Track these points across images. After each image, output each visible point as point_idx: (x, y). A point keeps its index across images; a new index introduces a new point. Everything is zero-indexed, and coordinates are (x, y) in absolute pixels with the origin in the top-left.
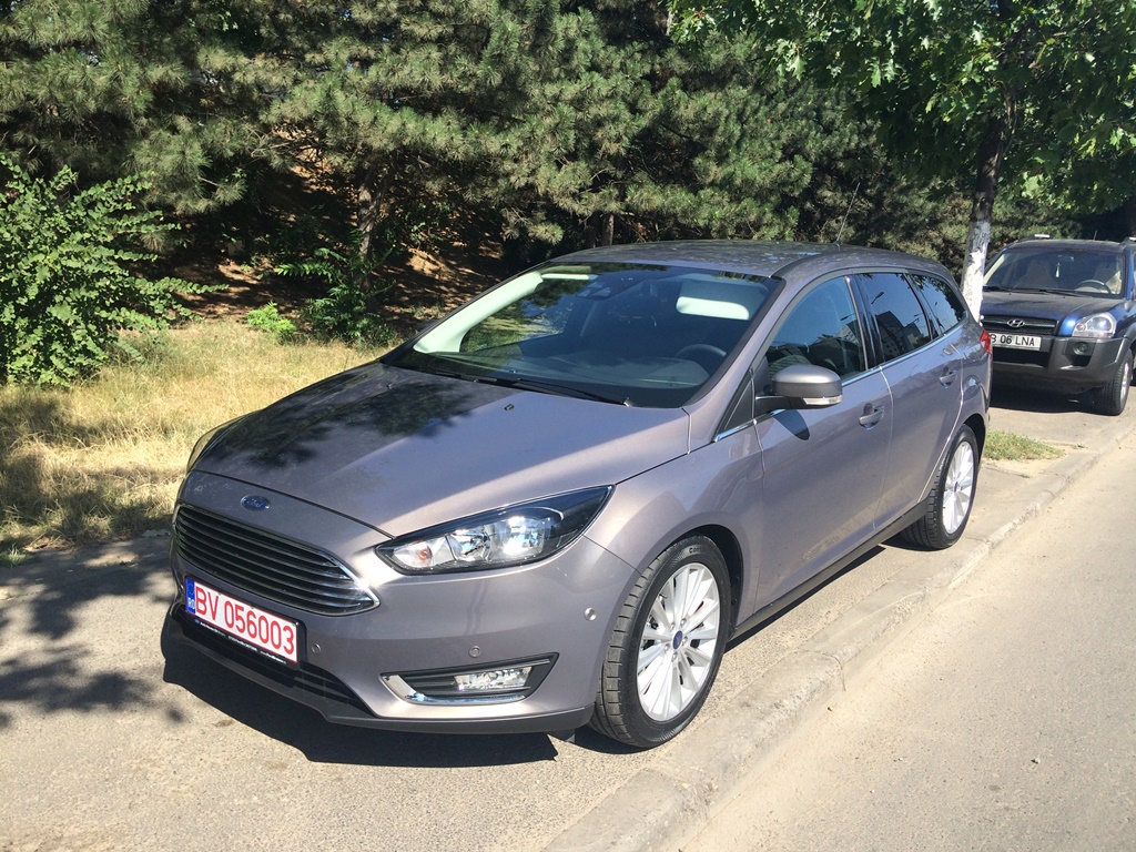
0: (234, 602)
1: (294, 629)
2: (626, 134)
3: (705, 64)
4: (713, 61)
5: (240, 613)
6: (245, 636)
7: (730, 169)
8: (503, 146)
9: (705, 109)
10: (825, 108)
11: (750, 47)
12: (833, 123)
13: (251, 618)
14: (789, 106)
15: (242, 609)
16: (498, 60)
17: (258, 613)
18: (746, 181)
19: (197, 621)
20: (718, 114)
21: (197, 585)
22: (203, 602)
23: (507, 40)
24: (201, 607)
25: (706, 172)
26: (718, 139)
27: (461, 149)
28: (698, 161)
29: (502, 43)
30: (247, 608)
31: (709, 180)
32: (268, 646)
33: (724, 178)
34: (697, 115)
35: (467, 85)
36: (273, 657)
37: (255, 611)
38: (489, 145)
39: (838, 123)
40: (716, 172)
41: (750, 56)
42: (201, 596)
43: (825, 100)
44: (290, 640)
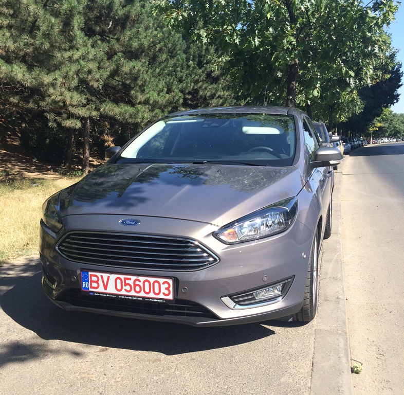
0: (122, 277)
1: (171, 282)
2: (101, 78)
3: (130, 47)
4: (133, 46)
5: (127, 282)
6: (133, 293)
7: (148, 96)
8: (54, 79)
9: (134, 67)
10: (178, 71)
11: (149, 40)
12: (182, 77)
13: (137, 282)
14: (161, 70)
15: (130, 279)
16: (47, 36)
17: (142, 279)
18: (155, 101)
19: (91, 294)
20: (139, 70)
21: (90, 273)
22: (97, 282)
23: (51, 27)
24: (94, 285)
25: (136, 97)
26: (140, 83)
27: (29, 81)
28: (133, 92)
29: (49, 28)
30: (133, 278)
31: (138, 101)
32: (152, 295)
33: (145, 100)
34: (131, 70)
35: (28, 49)
36: (155, 300)
37: (140, 278)
38: (45, 79)
39: (184, 78)
40: (141, 98)
41: (150, 44)
42: (94, 279)
43: (177, 67)
44: (168, 289)
